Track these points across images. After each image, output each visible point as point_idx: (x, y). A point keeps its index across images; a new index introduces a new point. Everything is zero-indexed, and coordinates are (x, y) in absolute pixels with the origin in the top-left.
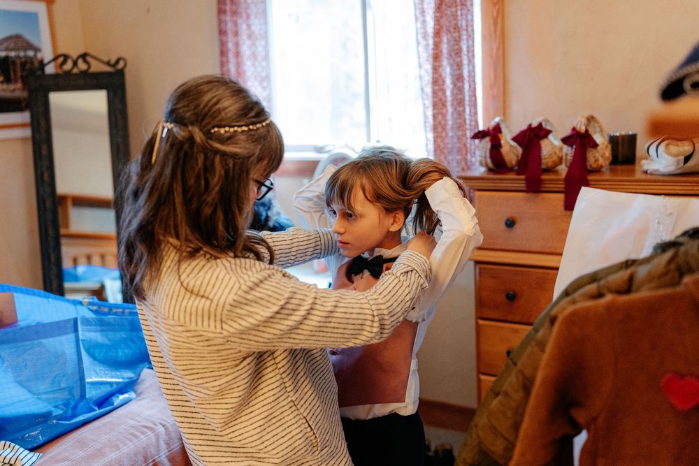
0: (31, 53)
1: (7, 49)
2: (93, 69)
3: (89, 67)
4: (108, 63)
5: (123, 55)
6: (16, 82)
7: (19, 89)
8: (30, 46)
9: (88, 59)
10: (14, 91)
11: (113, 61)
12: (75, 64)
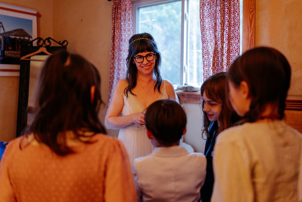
0: (27, 38)
1: (15, 35)
2: (52, 45)
3: (50, 44)
4: (59, 43)
5: (66, 40)
6: (18, 51)
7: (19, 54)
8: (27, 35)
9: (50, 40)
10: (16, 54)
11: (61, 42)
12: (44, 42)
